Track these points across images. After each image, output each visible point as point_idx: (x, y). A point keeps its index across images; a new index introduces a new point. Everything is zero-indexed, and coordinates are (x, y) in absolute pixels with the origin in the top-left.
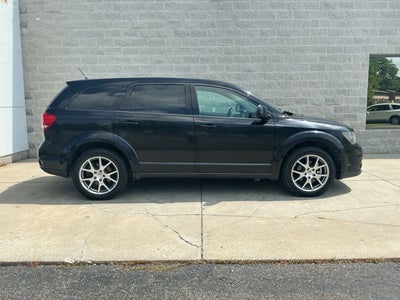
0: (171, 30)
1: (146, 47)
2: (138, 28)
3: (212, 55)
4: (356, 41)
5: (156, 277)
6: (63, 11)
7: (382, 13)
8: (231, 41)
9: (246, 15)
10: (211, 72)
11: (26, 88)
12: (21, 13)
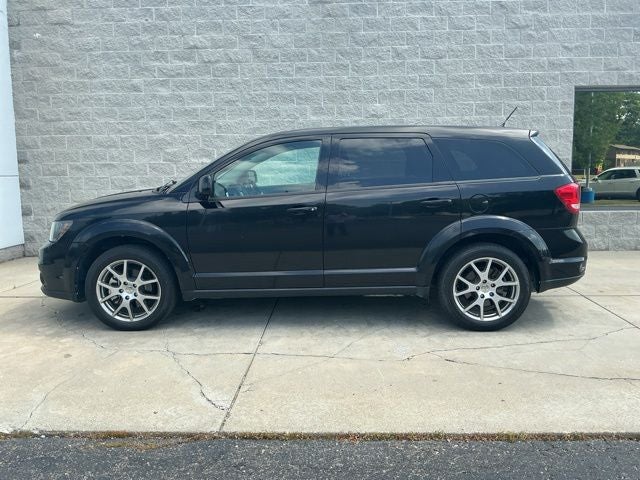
0: (248, 51)
1: (209, 78)
2: (196, 47)
3: (316, 90)
4: (552, 65)
5: (132, 461)
6: (77, 22)
7: (596, 19)
8: (346, 67)
9: (370, 25)
10: (314, 118)
11: (19, 146)
12: (10, 26)
